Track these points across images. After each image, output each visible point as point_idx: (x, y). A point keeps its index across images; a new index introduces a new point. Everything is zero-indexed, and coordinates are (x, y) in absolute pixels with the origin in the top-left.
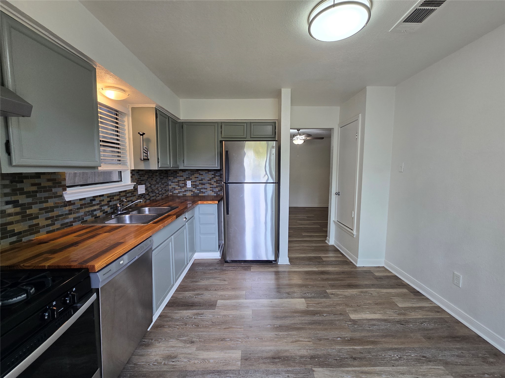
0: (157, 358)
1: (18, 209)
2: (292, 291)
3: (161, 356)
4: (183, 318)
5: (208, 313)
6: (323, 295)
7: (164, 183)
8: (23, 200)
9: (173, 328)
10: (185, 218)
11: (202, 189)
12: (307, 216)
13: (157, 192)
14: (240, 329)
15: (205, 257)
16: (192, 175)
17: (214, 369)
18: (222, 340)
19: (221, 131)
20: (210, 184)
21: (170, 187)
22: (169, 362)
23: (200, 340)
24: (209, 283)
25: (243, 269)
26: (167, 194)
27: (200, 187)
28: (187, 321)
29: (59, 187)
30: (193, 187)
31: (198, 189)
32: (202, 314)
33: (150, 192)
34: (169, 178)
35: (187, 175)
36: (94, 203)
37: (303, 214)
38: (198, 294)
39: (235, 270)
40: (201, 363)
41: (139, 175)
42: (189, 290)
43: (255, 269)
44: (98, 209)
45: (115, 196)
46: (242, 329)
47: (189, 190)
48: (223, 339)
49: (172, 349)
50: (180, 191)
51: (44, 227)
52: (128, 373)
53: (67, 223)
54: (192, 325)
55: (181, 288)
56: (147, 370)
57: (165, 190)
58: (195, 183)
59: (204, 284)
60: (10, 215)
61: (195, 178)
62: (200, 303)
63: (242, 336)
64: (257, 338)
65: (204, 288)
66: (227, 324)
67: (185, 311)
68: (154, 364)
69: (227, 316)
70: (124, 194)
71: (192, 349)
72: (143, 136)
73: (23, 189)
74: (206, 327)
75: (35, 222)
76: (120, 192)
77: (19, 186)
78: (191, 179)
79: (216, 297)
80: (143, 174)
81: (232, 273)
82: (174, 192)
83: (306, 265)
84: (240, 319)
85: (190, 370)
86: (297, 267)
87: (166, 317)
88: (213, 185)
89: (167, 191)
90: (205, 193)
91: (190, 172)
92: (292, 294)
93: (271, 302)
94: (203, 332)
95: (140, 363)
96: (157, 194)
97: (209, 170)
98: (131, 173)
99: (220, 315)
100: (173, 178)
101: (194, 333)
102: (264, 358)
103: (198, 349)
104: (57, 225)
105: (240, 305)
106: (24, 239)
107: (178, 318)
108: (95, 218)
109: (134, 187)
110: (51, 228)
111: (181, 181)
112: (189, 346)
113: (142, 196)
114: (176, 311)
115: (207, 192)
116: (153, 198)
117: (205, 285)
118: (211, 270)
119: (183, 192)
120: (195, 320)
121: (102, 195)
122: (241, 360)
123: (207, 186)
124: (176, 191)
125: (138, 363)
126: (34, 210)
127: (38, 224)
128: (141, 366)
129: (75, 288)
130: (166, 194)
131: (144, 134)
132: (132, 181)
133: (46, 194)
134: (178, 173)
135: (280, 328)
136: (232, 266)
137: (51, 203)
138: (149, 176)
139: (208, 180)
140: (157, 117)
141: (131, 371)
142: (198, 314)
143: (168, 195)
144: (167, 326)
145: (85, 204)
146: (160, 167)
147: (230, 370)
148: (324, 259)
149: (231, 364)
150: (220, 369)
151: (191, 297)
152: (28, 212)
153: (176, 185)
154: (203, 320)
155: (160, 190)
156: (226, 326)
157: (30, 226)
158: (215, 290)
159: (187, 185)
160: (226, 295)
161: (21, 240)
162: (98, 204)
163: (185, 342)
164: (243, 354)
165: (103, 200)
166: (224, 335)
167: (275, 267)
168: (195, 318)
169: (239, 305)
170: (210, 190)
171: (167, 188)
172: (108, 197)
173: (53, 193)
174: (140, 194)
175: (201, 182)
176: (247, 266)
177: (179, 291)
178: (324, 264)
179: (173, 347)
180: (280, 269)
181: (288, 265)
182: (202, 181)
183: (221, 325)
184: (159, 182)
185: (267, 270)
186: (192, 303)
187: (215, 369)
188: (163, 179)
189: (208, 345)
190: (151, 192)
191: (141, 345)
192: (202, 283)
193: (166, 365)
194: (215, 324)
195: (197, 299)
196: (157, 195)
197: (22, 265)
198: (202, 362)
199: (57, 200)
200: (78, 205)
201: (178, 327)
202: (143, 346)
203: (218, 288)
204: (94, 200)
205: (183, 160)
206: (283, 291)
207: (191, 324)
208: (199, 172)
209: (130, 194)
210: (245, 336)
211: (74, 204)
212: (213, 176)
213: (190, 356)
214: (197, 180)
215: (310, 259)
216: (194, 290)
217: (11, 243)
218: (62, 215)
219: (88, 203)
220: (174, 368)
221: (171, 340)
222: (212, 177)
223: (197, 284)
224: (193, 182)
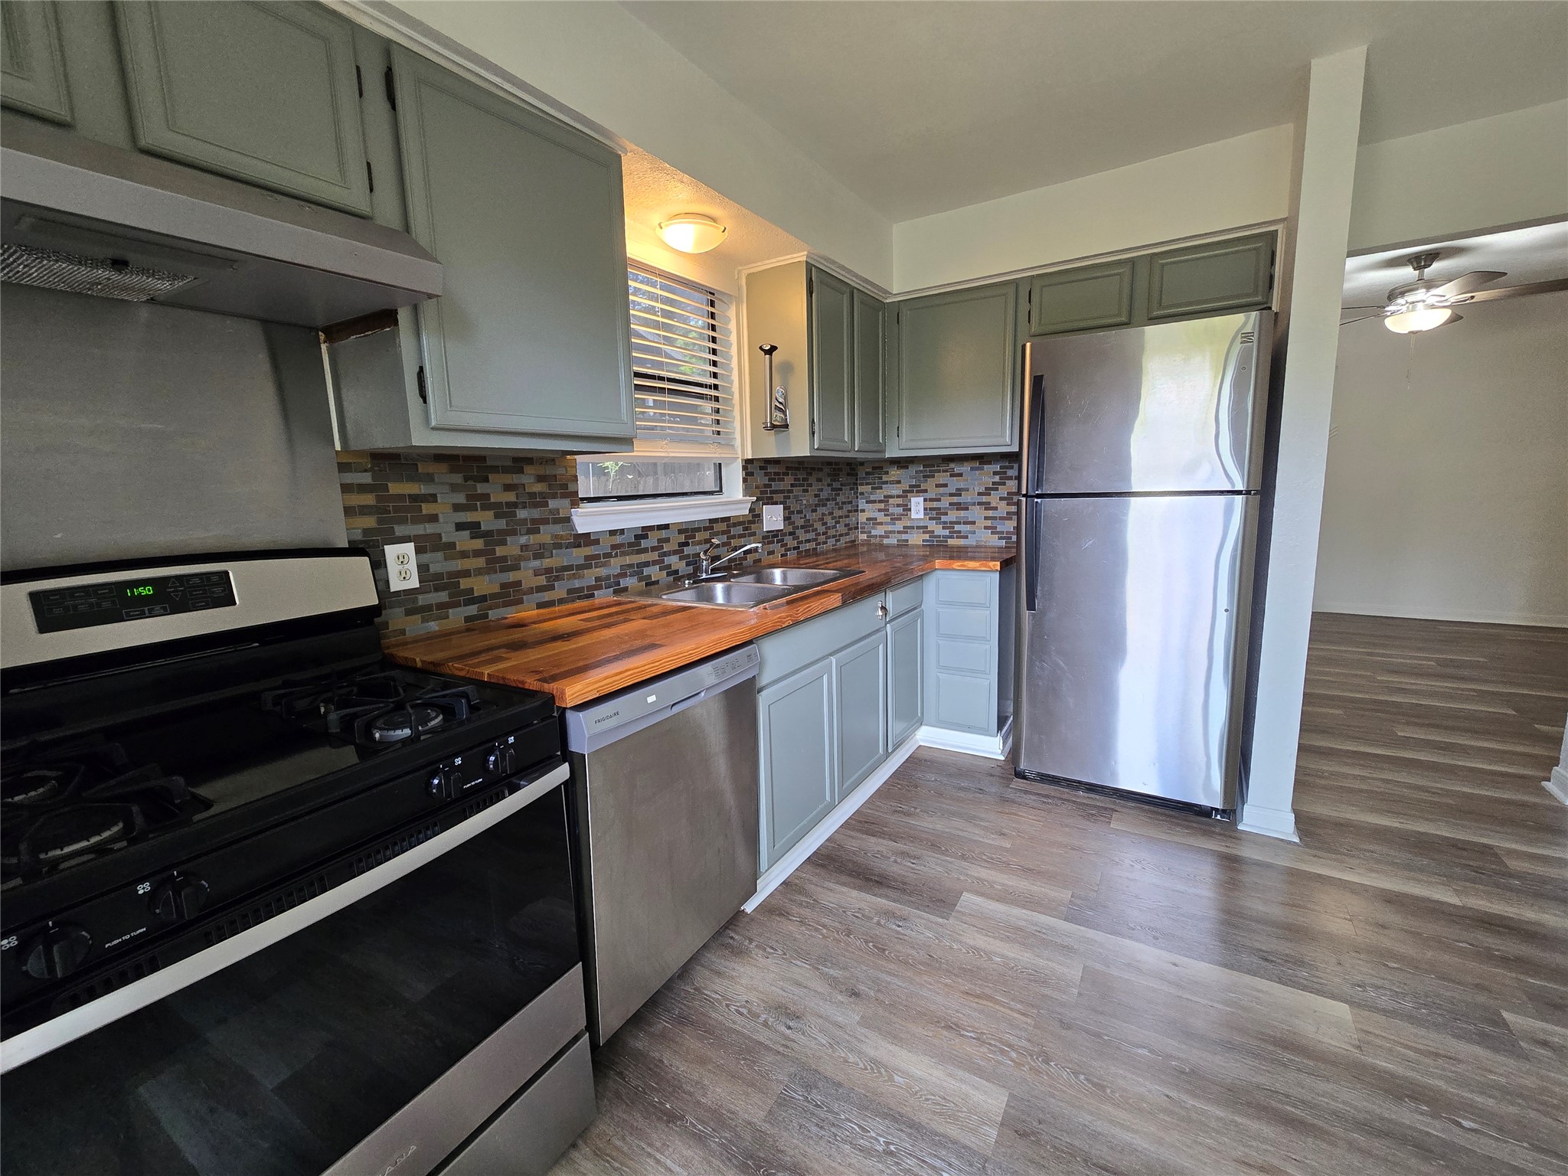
0: (752, 997)
1: (478, 544)
2: (1287, 955)
3: (762, 996)
4: (844, 912)
5: (922, 921)
6: (1472, 1027)
7: (843, 503)
8: (487, 520)
9: (810, 930)
10: (883, 608)
11: (959, 523)
12: (1437, 661)
13: (821, 529)
14: (1022, 1017)
15: (953, 746)
16: (928, 477)
17: (899, 1110)
18: (948, 1028)
19: (1029, 312)
20: (987, 506)
21: (862, 518)
22: (778, 1022)
23: (881, 996)
24: (947, 830)
25: (1079, 813)
26: (851, 537)
27: (953, 515)
28: (854, 923)
29: (564, 496)
30: (930, 516)
31: (945, 523)
32: (904, 919)
33: (797, 528)
34: (861, 489)
35: (911, 477)
36: (644, 543)
37: (1420, 649)
38: (904, 854)
39: (1049, 811)
40: (866, 1069)
41: (766, 474)
42: (881, 835)
43: (1125, 823)
44: (655, 563)
45: (698, 530)
46: (1029, 1021)
47: (918, 528)
48: (953, 1026)
49: (796, 991)
50: (890, 528)
51: (531, 591)
52: (678, 1007)
53: (581, 589)
54: (867, 942)
55: (860, 822)
56: (721, 1018)
57: (846, 525)
58: (935, 504)
59: (931, 826)
60: (464, 555)
61: (937, 486)
62: (905, 883)
63: (1024, 1043)
64: (1082, 1077)
65: (927, 840)
66: (980, 982)
67: (855, 893)
68: (740, 1009)
69: (984, 956)
70: (723, 526)
71: (849, 1015)
72: (771, 354)
73: (487, 496)
74: (906, 963)
75: (512, 576)
76: (711, 521)
77: (481, 488)
78: (926, 491)
79: (958, 879)
80: (776, 474)
81: (1034, 818)
82: (874, 532)
83: (1393, 864)
84: (1030, 980)
85: (828, 1074)
86: (1335, 860)
87: (801, 891)
88: (996, 509)
89: (852, 528)
90: (967, 537)
91: (922, 468)
92: (1283, 966)
93: (1175, 965)
94: (897, 976)
95: (709, 993)
96: (819, 534)
97: (982, 459)
98: (744, 468)
99: (961, 942)
100: (872, 488)
101: (865, 968)
102: (1094, 1165)
103: (865, 1022)
104: (560, 591)
105: (1039, 932)
106: (493, 615)
107: (831, 905)
108: (647, 585)
109: (751, 510)
110: (547, 596)
111: (891, 497)
112: (842, 1002)
113: (773, 536)
114: (831, 885)
115: (974, 533)
116: (808, 546)
117: (932, 831)
118: (962, 789)
119: (899, 532)
120: (879, 931)
121: (666, 527)
122: (1002, 1124)
123: (977, 513)
124: (879, 531)
125: (704, 988)
126: (510, 548)
127: (519, 583)
128: (710, 1001)
129: (513, 738)
130: (848, 539)
131: (773, 348)
132: (747, 491)
133: (536, 513)
134: (887, 473)
135: (1192, 1079)
136: (1038, 794)
137: (546, 534)
138: (795, 480)
139: (980, 494)
140: (810, 292)
141: (685, 1005)
142: (889, 914)
143: (854, 541)
144: (798, 919)
145: (620, 546)
146: (817, 449)
147: (955, 1142)
148: (1514, 864)
149: (962, 1122)
150: (923, 1118)
151: (882, 856)
152: (500, 551)
153: (880, 510)
154: (901, 937)
155: (830, 522)
156: (973, 987)
157: (503, 586)
158: (963, 857)
159: (910, 510)
160: (994, 882)
161: (486, 616)
162: (654, 549)
163: (834, 982)
164: (1014, 1107)
165: (667, 540)
166: (959, 1015)
167: (1221, 835)
168: (878, 923)
169: (1036, 931)
170: (986, 528)
171: (854, 519)
172: (680, 532)
173: (551, 512)
174: (768, 532)
175: (955, 499)
176: (1096, 806)
177: (854, 829)
178: (1511, 889)
179: (798, 984)
180: (1247, 852)
181: (1290, 843)
182: (960, 495)
183: (955, 975)
184: (828, 500)
185: (1183, 840)
186: (879, 875)
187: (904, 1112)
188: (841, 490)
189: (899, 1024)
190: (802, 527)
191: (723, 945)
192: (925, 824)
193: (769, 1029)
194: (937, 965)
195: (896, 868)
196: (822, 538)
197: (450, 664)
198: (869, 1067)
199: (558, 529)
200: (604, 547)
201: (825, 931)
202: (726, 948)
203: (974, 852)
204: (645, 537)
205: (898, 428)
206: (1239, 938)
207: (865, 937)
208: (952, 465)
209: (739, 530)
210: (1036, 1050)
211: (597, 542)
212: (997, 479)
213: (839, 1033)
214: (943, 495)
215: (1422, 845)
216: (894, 837)
217: (468, 619)
218: (569, 568)
219: (630, 545)
220: (787, 1047)
221: (799, 963)
222: (994, 483)
223: (911, 822)
224: (932, 500)
